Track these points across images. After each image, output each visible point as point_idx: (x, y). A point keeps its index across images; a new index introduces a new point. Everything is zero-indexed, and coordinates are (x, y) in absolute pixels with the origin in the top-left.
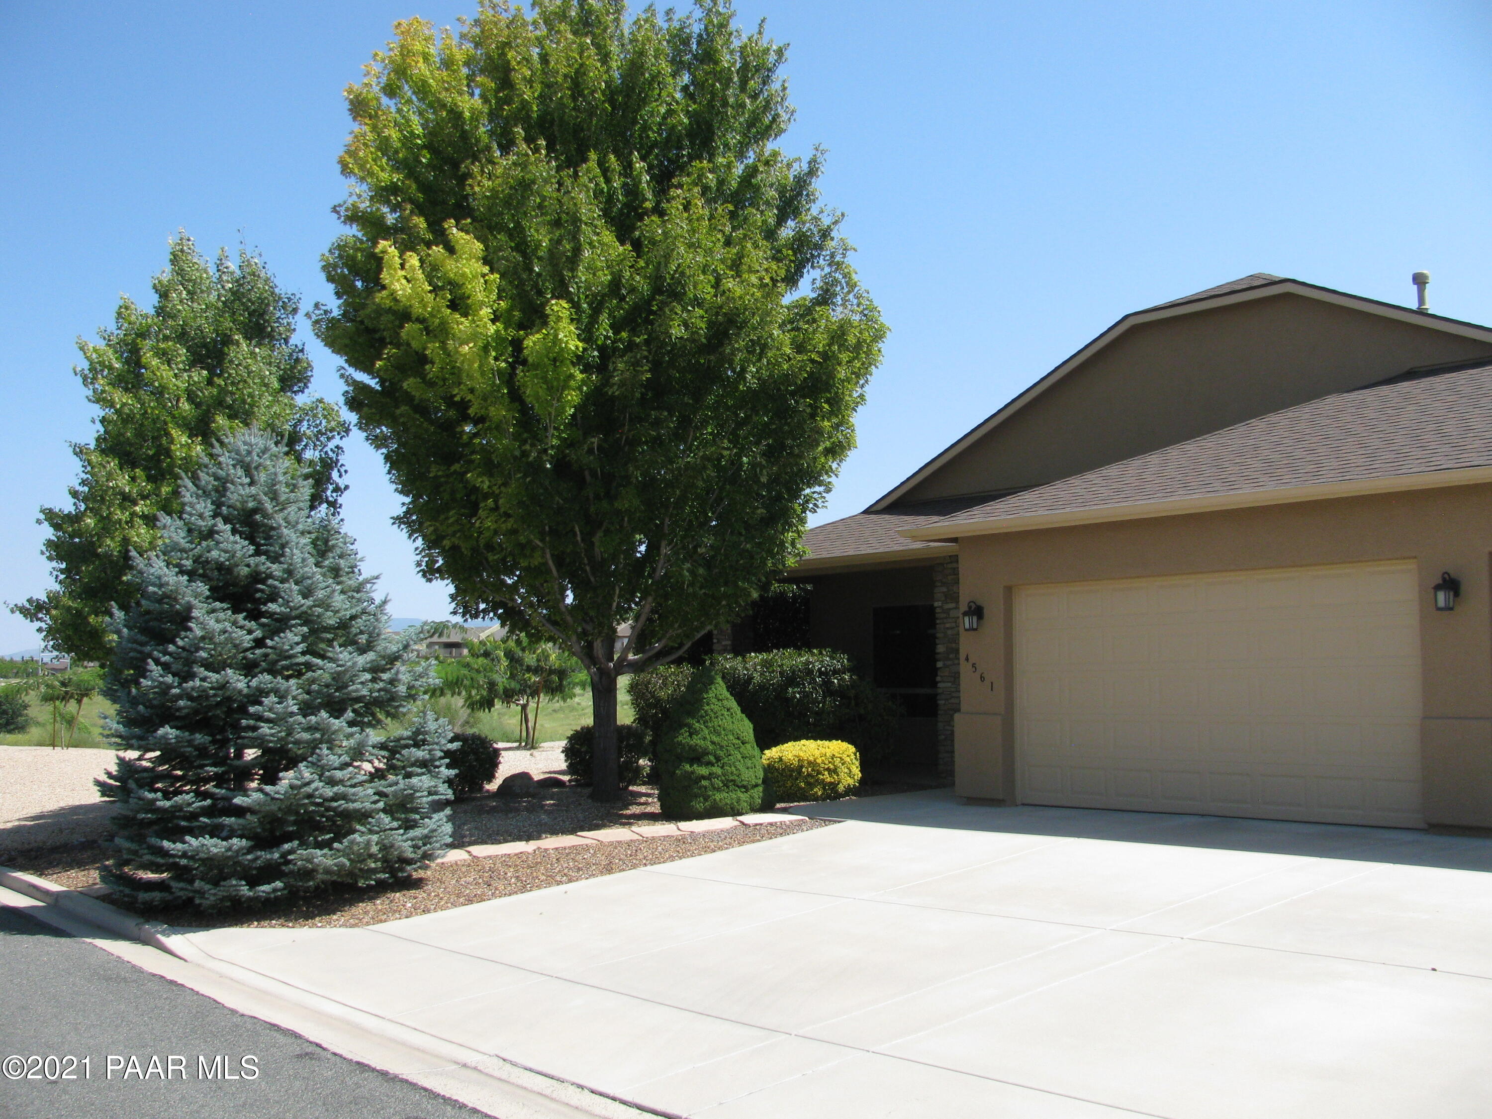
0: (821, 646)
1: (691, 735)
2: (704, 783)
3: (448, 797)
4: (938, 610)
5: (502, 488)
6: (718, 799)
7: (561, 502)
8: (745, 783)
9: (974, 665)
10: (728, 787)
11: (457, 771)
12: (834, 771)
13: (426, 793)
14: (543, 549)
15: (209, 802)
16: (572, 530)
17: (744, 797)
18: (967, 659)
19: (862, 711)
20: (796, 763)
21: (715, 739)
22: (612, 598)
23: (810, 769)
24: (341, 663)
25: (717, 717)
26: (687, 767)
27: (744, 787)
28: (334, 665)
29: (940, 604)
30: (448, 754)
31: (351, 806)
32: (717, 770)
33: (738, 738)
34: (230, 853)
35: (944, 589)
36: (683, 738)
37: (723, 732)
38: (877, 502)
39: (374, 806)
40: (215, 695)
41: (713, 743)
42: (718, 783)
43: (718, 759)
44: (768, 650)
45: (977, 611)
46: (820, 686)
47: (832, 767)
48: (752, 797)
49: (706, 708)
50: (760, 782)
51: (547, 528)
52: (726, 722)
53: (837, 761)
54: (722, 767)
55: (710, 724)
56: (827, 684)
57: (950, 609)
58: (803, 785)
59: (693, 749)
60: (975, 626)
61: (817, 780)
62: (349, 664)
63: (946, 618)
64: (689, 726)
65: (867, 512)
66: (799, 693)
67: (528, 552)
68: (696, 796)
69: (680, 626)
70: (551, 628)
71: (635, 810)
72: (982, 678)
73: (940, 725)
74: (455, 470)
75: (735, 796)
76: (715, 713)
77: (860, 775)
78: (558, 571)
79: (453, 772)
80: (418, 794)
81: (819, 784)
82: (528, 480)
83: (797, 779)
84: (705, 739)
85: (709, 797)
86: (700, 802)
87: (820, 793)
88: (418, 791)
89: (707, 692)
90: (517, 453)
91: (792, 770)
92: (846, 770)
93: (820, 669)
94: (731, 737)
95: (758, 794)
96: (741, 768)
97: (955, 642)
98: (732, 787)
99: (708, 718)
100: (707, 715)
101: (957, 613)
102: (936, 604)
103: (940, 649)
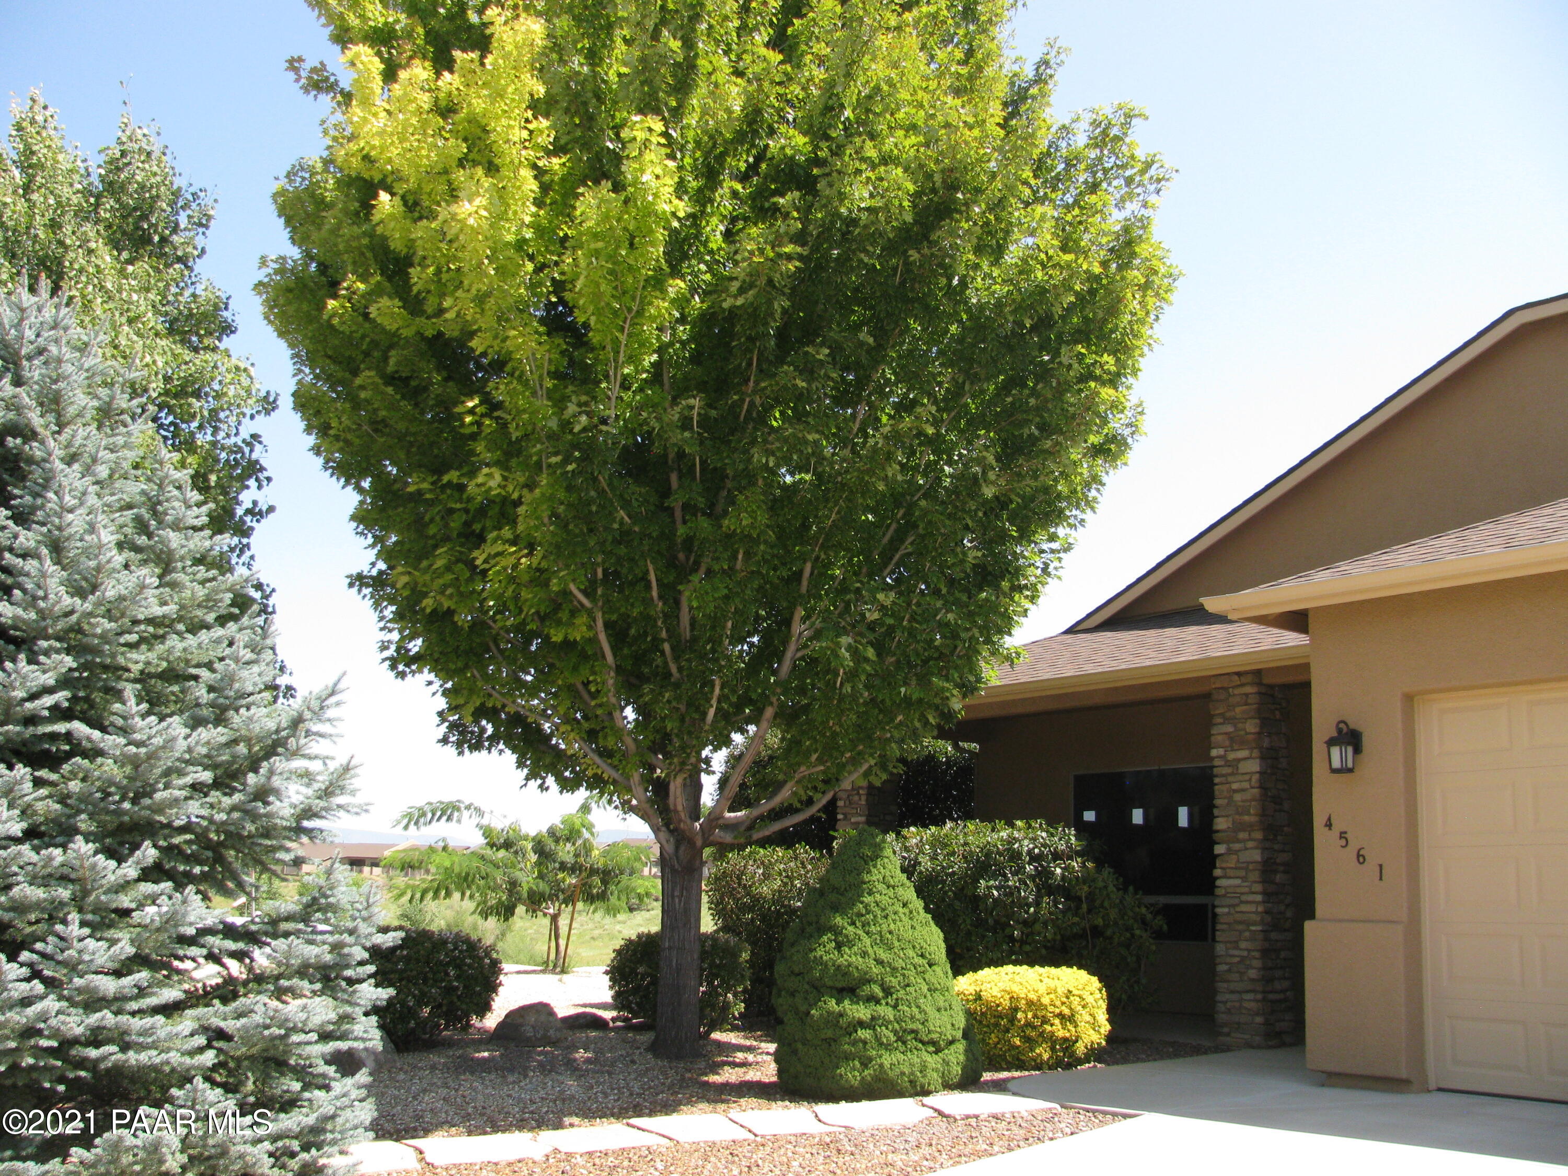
0: (1028, 816)
1: (839, 946)
2: (863, 1034)
3: (370, 1044)
4: (1216, 763)
5: (525, 492)
6: (887, 1064)
7: (626, 519)
8: (935, 1036)
9: (1343, 835)
10: (904, 1043)
11: (391, 992)
12: (1068, 1019)
13: (314, 1036)
14: (590, 613)
16: (644, 579)
17: (932, 1061)
18: (1329, 825)
19: (1099, 922)
20: (1006, 1003)
21: (883, 955)
22: (708, 700)
23: (1030, 1015)
24: (137, 736)
25: (886, 917)
26: (832, 1005)
27: (933, 1043)
28: (122, 741)
29: (1221, 752)
30: (376, 953)
31: (132, 1057)
32: (885, 1011)
33: (922, 956)
35: (1229, 728)
36: (825, 951)
37: (896, 944)
38: (1089, 616)
39: (188, 1060)
41: (879, 962)
42: (887, 1035)
43: (888, 991)
44: (939, 822)
45: (1351, 737)
46: (1033, 878)
47: (1066, 1011)
48: (946, 1063)
49: (867, 899)
50: (959, 1034)
51: (600, 572)
52: (902, 926)
53: (1075, 1001)
54: (895, 1007)
55: (872, 928)
56: (1044, 874)
57: (1239, 760)
58: (1017, 1041)
59: (843, 971)
60: (1350, 765)
61: (1041, 1034)
62: (158, 741)
63: (1232, 774)
64: (836, 931)
65: (1071, 631)
66: (997, 888)
67: (564, 615)
68: (848, 1057)
69: (820, 760)
70: (597, 759)
71: (729, 1075)
72: (1360, 858)
73: (1220, 949)
75: (916, 1060)
76: (883, 910)
77: (1108, 1027)
78: (615, 655)
79: (385, 994)
80: (295, 1038)
81: (1045, 1040)
82: (570, 468)
83: (1007, 1031)
84: (864, 954)
85: (870, 1059)
86: (854, 1069)
87: (1046, 1056)
88: (295, 1030)
90: (553, 424)
91: (1001, 1017)
92: (1088, 1018)
93: (1030, 852)
94: (911, 953)
95: (956, 1055)
96: (928, 1009)
97: (1249, 814)
98: (912, 1043)
99: (870, 917)
100: (868, 912)
101: (1254, 766)
102: (1214, 753)
103: (1221, 824)
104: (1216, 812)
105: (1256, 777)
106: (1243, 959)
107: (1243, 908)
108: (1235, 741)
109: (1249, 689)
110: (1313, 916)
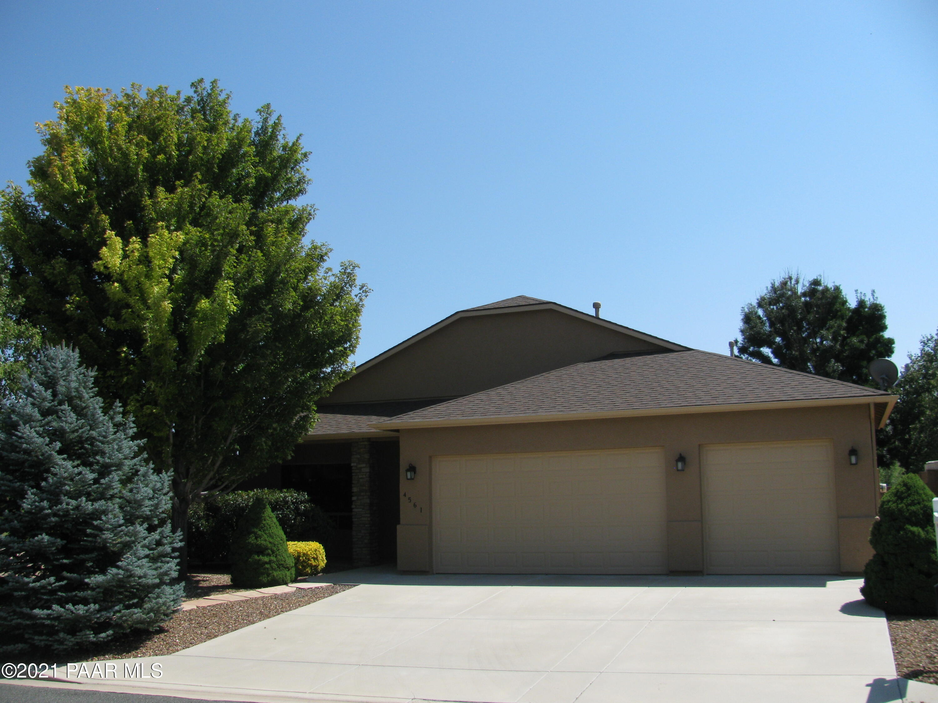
1: (256, 538)
2: (267, 566)
4: (353, 468)
6: (275, 575)
8: (288, 566)
9: (409, 499)
10: (279, 568)
12: (315, 559)
15: (65, 582)
17: (288, 573)
18: (405, 495)
20: (296, 554)
21: (271, 540)
23: (304, 558)
25: (270, 528)
26: (256, 557)
27: (287, 568)
29: (355, 464)
32: (273, 558)
34: (88, 614)
35: (358, 456)
36: (252, 539)
37: (274, 536)
40: (73, 514)
41: (270, 543)
42: (274, 566)
43: (273, 552)
45: (412, 469)
46: (293, 510)
47: (315, 556)
48: (291, 574)
49: (264, 522)
50: (293, 565)
52: (274, 531)
53: (317, 553)
54: (276, 557)
55: (267, 532)
56: (297, 509)
57: (362, 468)
58: (300, 567)
59: (259, 546)
60: (413, 477)
61: (308, 564)
63: (359, 472)
64: (255, 533)
66: (281, 514)
68: (263, 574)
72: (415, 506)
73: (354, 533)
74: (110, 375)
75: (284, 574)
76: (268, 526)
77: (326, 561)
81: (309, 566)
82: (183, 384)
84: (265, 540)
85: (270, 574)
86: (264, 577)
87: (309, 571)
89: (264, 513)
92: (321, 558)
93: (291, 501)
94: (277, 539)
95: (293, 572)
96: (286, 557)
97: (365, 486)
98: (281, 568)
99: (265, 528)
100: (265, 526)
101: (367, 470)
102: (353, 464)
103: (355, 490)
104: (353, 485)
105: (368, 474)
106: (362, 536)
107: (363, 519)
108: (360, 461)
109: (366, 443)
110: (398, 522)
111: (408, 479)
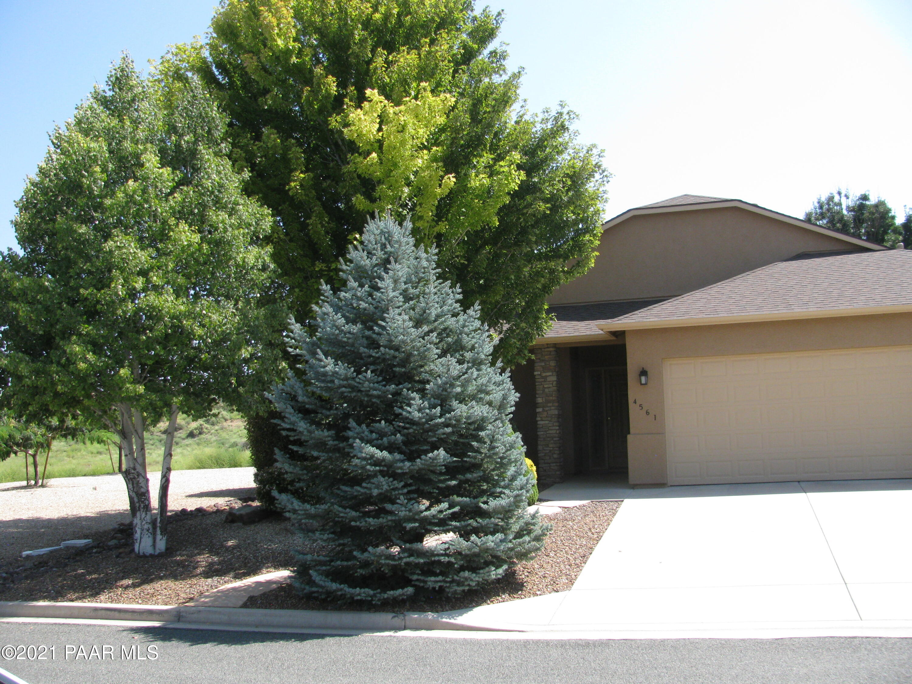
4: (537, 377)
9: (640, 405)
15: (459, 508)
18: (635, 402)
29: (539, 373)
35: (543, 364)
45: (644, 373)
57: (547, 376)
60: (646, 382)
63: (544, 381)
72: (647, 413)
77: (537, 477)
97: (552, 396)
101: (554, 378)
102: (536, 373)
103: (539, 400)
104: (537, 396)
105: (555, 383)
106: (550, 451)
107: (550, 432)
108: (545, 369)
109: (551, 349)
110: (629, 433)
111: (641, 384)
